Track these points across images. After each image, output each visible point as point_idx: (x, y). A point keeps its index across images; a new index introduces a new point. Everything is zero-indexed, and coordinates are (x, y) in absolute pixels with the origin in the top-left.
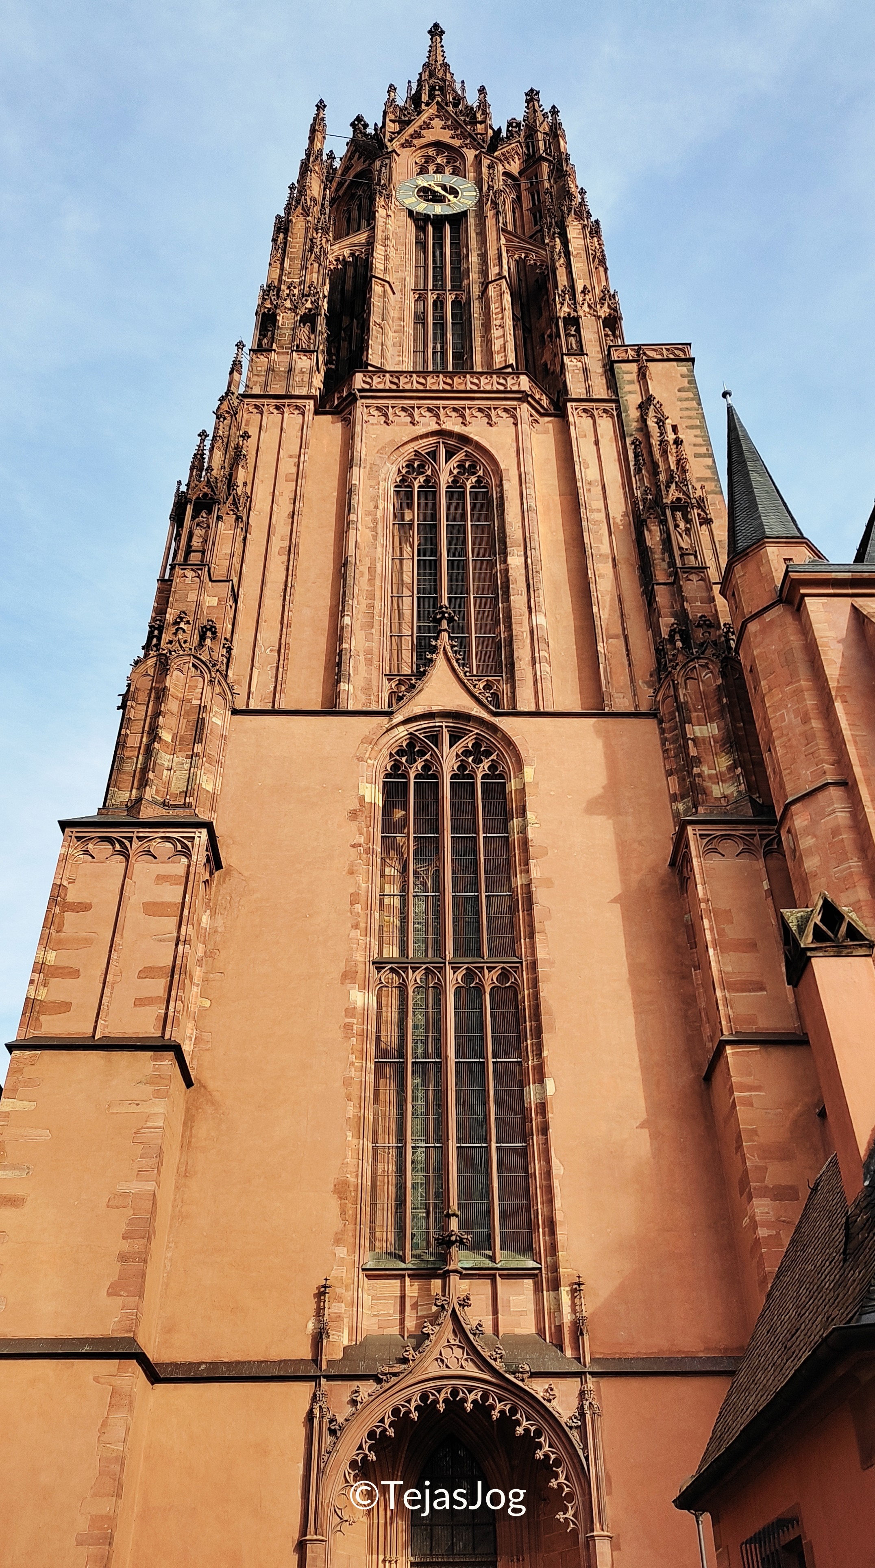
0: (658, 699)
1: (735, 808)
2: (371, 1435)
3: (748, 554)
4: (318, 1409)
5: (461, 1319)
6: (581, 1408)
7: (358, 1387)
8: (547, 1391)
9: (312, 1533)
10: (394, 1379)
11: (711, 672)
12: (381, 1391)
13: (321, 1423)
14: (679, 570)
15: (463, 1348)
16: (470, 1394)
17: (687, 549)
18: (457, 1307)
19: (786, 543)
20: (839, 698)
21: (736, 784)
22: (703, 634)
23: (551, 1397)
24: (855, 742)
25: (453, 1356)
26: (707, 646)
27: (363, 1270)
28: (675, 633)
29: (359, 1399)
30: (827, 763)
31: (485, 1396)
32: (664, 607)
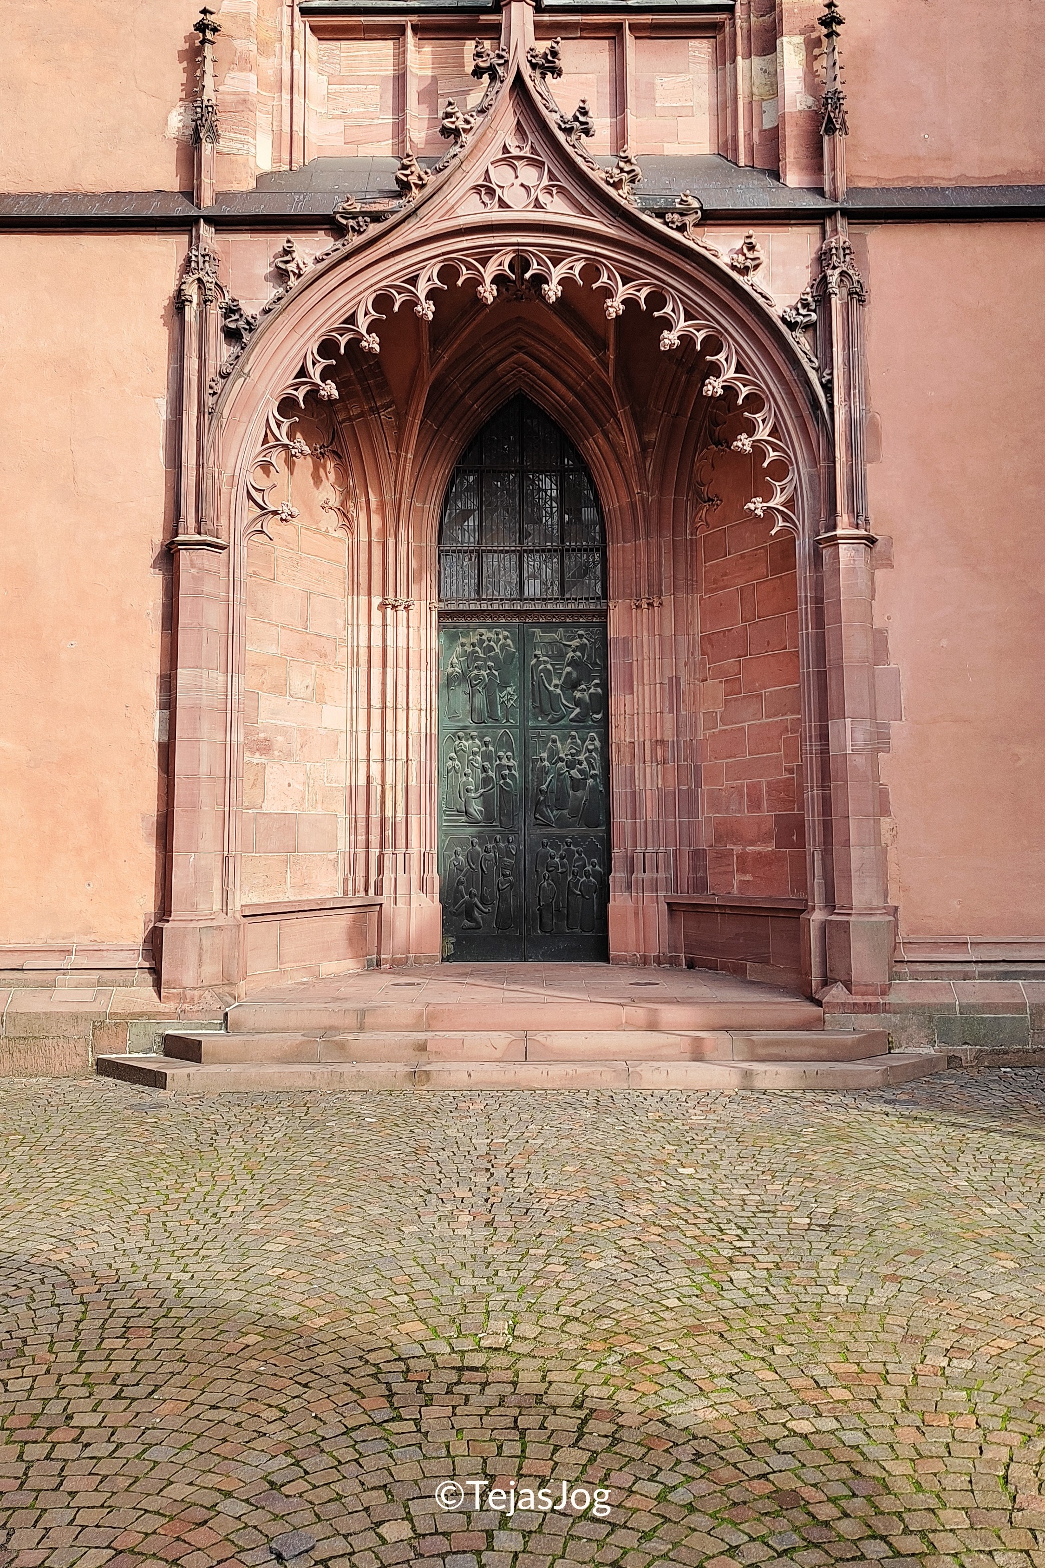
2: (327, 348)
4: (195, 286)
5: (537, 98)
6: (821, 285)
7: (289, 241)
8: (741, 252)
9: (192, 530)
10: (374, 229)
12: (344, 251)
13: (202, 317)
15: (539, 164)
16: (555, 267)
18: (527, 71)
23: (749, 263)
25: (518, 182)
27: (305, 12)
29: (291, 267)
31: (591, 271)
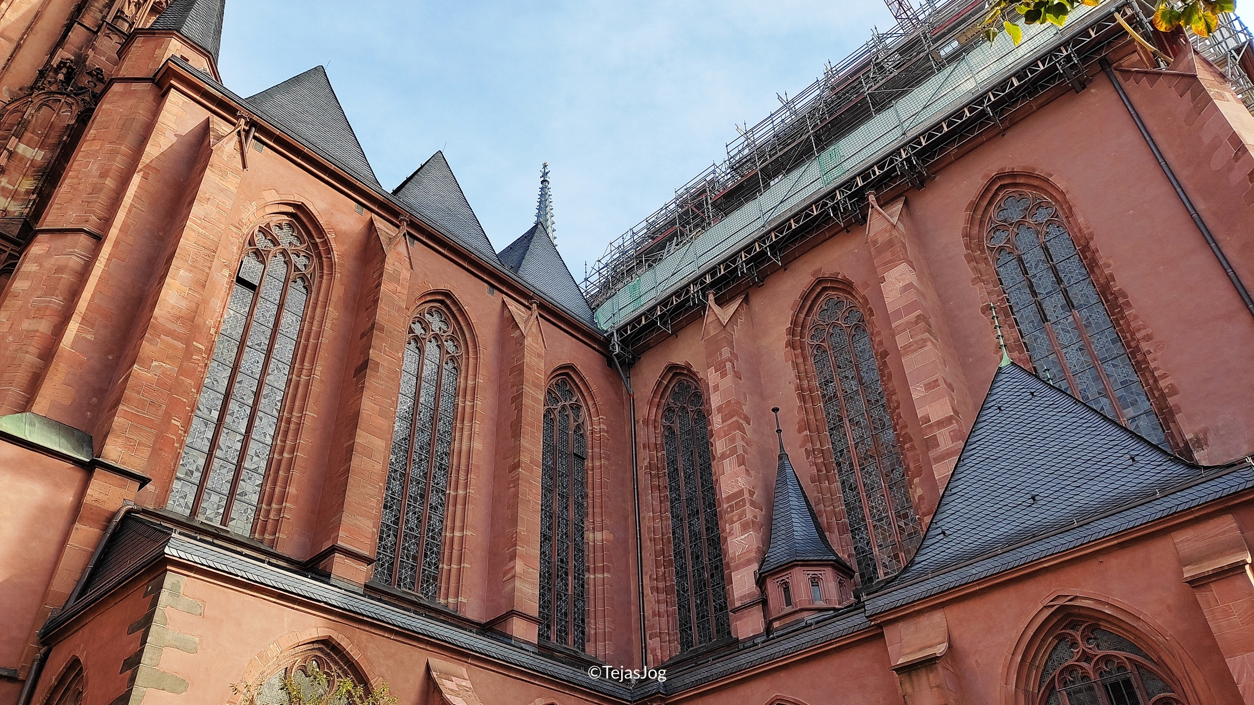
0: (8, 108)
1: (6, 223)
3: (154, 34)
11: (71, 113)
14: (105, 23)
17: (127, 16)
19: (192, 46)
20: (141, 173)
21: (23, 206)
22: (88, 82)
24: (130, 211)
26: (84, 92)
28: (65, 66)
30: (95, 216)
32: (71, 44)
